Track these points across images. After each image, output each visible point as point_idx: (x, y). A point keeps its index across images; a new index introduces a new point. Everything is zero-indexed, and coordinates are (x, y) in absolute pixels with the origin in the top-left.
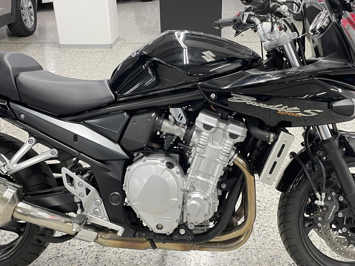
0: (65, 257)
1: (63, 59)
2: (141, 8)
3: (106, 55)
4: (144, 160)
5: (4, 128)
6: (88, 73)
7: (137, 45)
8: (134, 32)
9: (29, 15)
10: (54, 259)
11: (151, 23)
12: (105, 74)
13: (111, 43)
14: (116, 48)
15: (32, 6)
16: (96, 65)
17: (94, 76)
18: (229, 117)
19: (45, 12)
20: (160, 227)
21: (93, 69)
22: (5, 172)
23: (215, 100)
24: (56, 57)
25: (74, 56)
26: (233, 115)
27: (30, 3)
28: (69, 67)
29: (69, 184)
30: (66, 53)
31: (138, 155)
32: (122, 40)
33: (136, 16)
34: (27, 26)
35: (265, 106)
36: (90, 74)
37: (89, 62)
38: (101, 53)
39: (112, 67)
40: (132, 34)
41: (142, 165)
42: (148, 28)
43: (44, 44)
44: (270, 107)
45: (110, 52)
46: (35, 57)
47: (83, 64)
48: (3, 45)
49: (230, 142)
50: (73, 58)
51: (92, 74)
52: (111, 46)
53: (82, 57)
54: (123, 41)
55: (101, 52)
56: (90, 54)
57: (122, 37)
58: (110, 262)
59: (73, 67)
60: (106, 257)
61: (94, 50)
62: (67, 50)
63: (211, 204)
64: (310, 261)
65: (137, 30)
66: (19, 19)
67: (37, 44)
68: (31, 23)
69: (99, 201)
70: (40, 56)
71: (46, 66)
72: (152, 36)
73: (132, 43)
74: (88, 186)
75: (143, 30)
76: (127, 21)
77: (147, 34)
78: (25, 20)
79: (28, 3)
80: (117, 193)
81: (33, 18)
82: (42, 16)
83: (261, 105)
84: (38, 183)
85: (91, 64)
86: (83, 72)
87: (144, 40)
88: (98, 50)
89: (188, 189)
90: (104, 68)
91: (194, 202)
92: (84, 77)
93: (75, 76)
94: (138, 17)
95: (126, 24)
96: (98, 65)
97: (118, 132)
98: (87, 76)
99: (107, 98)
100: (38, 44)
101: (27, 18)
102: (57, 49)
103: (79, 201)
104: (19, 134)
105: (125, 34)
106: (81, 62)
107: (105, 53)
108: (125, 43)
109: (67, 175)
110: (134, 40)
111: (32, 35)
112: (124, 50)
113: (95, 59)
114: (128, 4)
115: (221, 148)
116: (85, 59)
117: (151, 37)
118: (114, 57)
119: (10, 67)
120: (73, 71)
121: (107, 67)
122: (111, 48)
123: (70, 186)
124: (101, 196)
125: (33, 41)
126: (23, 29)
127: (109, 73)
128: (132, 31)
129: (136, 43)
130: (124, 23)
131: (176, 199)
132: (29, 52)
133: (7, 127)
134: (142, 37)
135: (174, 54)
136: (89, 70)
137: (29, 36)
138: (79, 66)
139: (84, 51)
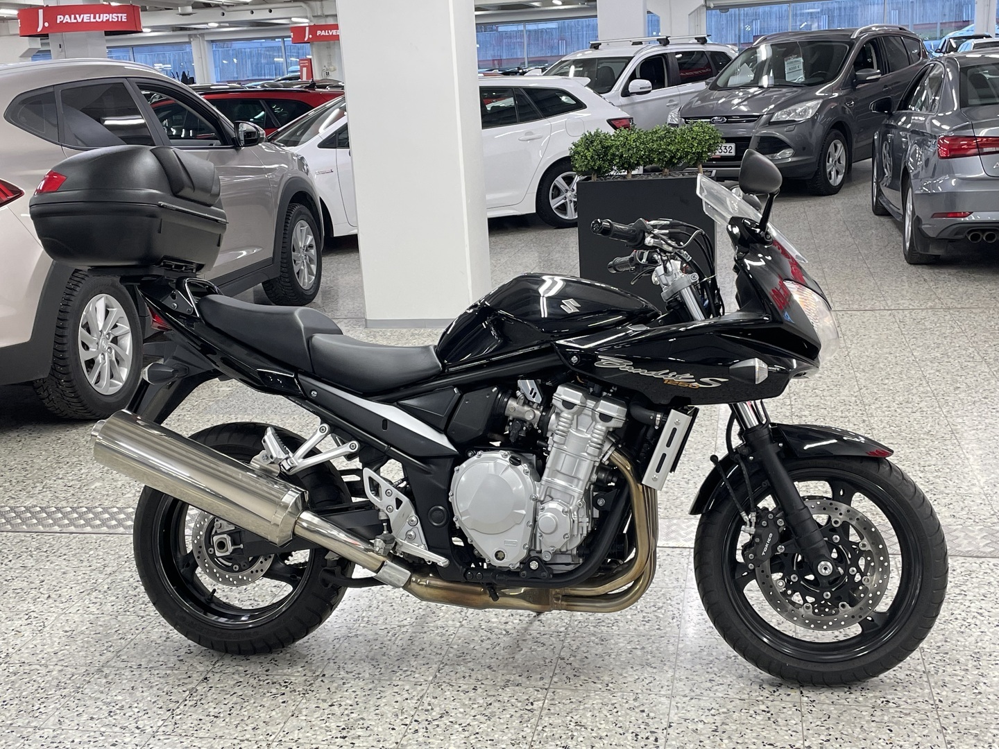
0: (360, 638)
4: (480, 455)
9: (307, 262)
10: (342, 639)
15: (314, 244)
18: (605, 394)
20: (500, 555)
22: (287, 468)
23: (576, 366)
26: (611, 391)
27: (310, 238)
29: (373, 492)
34: (301, 285)
35: (646, 373)
41: (476, 461)
44: (653, 374)
49: (601, 427)
56: (427, 339)
58: (431, 645)
60: (425, 639)
61: (436, 331)
62: (381, 331)
63: (576, 522)
64: (742, 631)
66: (286, 270)
68: (309, 280)
69: (414, 519)
74: (399, 496)
78: (298, 273)
79: (306, 237)
80: (441, 507)
81: (314, 267)
82: (332, 264)
83: (640, 371)
89: (542, 499)
91: (549, 515)
97: (443, 415)
99: (432, 369)
101: (302, 267)
102: (359, 329)
103: (386, 518)
109: (370, 478)
115: (589, 436)
119: (302, 326)
123: (375, 496)
124: (417, 513)
126: (292, 291)
131: (524, 512)
135: (528, 303)
137: (306, 304)
139: (416, 332)
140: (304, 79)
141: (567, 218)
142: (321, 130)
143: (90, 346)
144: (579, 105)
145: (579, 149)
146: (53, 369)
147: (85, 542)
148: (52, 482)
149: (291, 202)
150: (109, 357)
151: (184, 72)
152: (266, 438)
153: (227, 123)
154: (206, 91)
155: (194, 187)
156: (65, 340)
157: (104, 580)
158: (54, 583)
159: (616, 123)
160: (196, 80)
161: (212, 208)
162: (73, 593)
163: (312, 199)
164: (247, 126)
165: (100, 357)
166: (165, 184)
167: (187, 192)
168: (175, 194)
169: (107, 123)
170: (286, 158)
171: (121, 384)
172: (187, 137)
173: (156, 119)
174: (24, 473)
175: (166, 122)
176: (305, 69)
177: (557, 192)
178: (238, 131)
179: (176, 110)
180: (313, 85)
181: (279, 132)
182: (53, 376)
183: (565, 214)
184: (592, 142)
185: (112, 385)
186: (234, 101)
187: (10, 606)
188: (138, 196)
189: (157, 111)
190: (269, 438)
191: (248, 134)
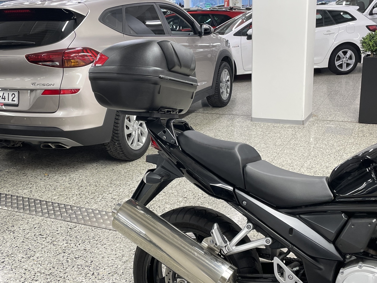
1: (254, 133)
2: (335, 82)
3: (297, 132)
4: (360, 266)
5: (201, 197)
6: (279, 150)
7: (331, 123)
8: (328, 108)
9: (226, 88)
11: (346, 99)
12: (296, 152)
13: (303, 120)
14: (308, 125)
15: (230, 79)
16: (287, 142)
17: (285, 153)
19: (237, 84)
21: (284, 146)
22: (226, 252)
24: (248, 130)
25: (266, 131)
27: (228, 77)
28: (260, 141)
29: (279, 274)
30: (257, 127)
31: (351, 257)
32: (314, 116)
33: (330, 91)
34: (223, 98)
36: (281, 150)
37: (280, 138)
38: (292, 129)
39: (304, 146)
40: (325, 110)
42: (343, 105)
43: (237, 116)
45: (301, 129)
46: (228, 128)
47: (274, 139)
48: (201, 115)
50: (264, 132)
51: (283, 151)
52: (303, 123)
53: (273, 132)
54: (316, 118)
55: (292, 127)
56: (281, 130)
57: (314, 113)
59: (265, 142)
61: (285, 126)
62: (259, 123)
65: (331, 106)
66: (217, 91)
67: (230, 115)
68: (226, 96)
70: (233, 128)
71: (239, 139)
72: (348, 114)
73: (326, 120)
74: (297, 280)
75: (337, 106)
76: (320, 95)
77: (342, 111)
78: (222, 93)
81: (229, 90)
82: (237, 87)
84: (248, 266)
85: (283, 140)
86: (274, 148)
87: (339, 117)
88: (289, 125)
90: (296, 145)
92: (275, 154)
93: (266, 152)
94: (332, 92)
95: (318, 99)
96: (289, 142)
97: (334, 232)
98: (278, 153)
99: (326, 197)
100: (232, 115)
101: (224, 90)
102: (249, 122)
104: (214, 205)
105: (318, 110)
106: (272, 137)
107: (297, 129)
108: (318, 120)
109: (278, 265)
110: (327, 117)
111: (225, 107)
112: (317, 128)
113: (286, 135)
114: (321, 77)
116: (276, 134)
117: (346, 115)
118: (306, 134)
119: (240, 158)
120: (264, 146)
121: (299, 145)
122: (303, 124)
123: (280, 276)
125: (227, 113)
126: (218, 101)
127: (300, 151)
128: (325, 106)
129: (329, 121)
130: (316, 98)
132: (223, 123)
133: (204, 196)
134: (337, 114)
136: (280, 146)
137: (223, 107)
138: (270, 142)
139: (275, 125)
140: (226, 6)
141: (342, 70)
142: (233, 29)
143: (130, 127)
144: (353, 19)
145: (366, 40)
146: (112, 138)
147: (116, 236)
148: (106, 195)
149: (222, 61)
150: (138, 132)
151: (180, 3)
152: (213, 231)
153: (197, 24)
154: (189, 11)
155: (180, 66)
156: (118, 125)
157: (121, 266)
158: (97, 264)
159: (370, 27)
160: (184, 6)
161: (190, 77)
162: (106, 273)
163: (230, 60)
164: (205, 26)
165: (134, 132)
166: (164, 64)
167: (177, 68)
168: (170, 70)
169: (147, 23)
170: (220, 40)
171: (142, 145)
172: (179, 30)
173: (166, 22)
174: (95, 188)
175: (172, 23)
176: (226, 3)
177: (339, 58)
178: (201, 28)
179: (176, 18)
180: (231, 9)
181: (217, 29)
182: (113, 141)
183: (342, 68)
184: (373, 38)
185: (138, 145)
186: (199, 15)
187: (74, 277)
188: (148, 72)
189: (167, 19)
190: (215, 231)
191: (206, 30)
